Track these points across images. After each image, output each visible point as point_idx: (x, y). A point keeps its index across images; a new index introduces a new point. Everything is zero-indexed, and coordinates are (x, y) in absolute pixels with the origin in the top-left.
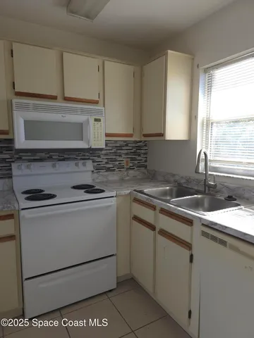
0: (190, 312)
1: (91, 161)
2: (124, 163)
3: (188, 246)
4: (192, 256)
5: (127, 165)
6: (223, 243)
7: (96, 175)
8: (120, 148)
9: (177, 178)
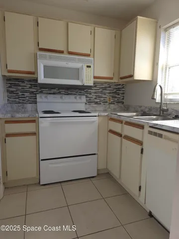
0: (140, 188)
1: (85, 96)
2: (107, 100)
3: (140, 143)
4: (142, 150)
5: (110, 101)
6: (160, 136)
7: (88, 106)
8: (105, 88)
9: (143, 108)
